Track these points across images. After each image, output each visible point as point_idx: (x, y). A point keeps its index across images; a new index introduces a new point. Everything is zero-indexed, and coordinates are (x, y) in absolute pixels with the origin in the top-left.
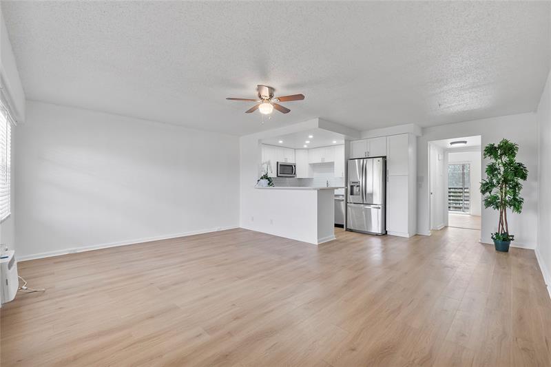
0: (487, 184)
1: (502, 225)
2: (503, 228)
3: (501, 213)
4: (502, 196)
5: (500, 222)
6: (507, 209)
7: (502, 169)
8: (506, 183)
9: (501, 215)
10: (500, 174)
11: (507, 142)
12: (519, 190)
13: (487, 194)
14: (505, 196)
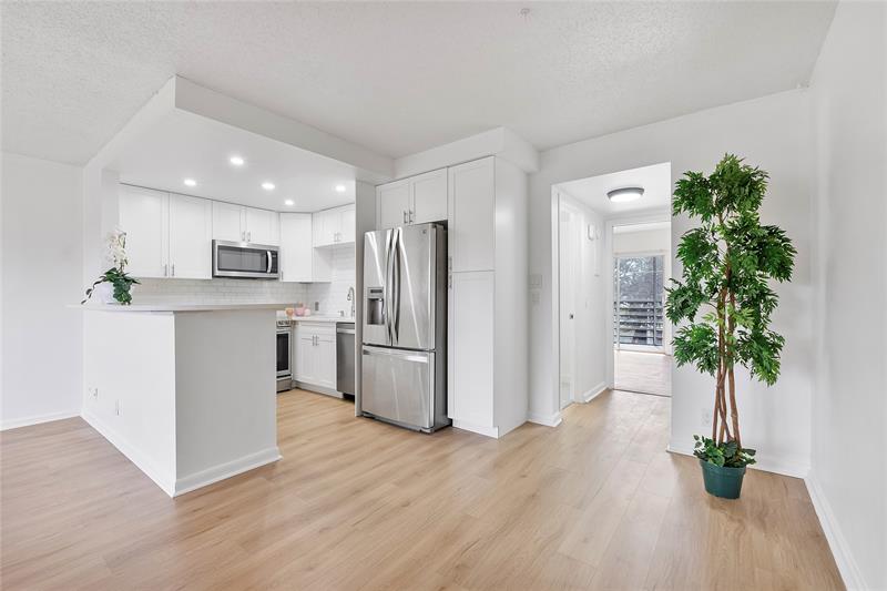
0: (683, 291)
1: (724, 415)
2: (725, 426)
3: (721, 379)
4: (722, 330)
5: (718, 406)
6: (737, 367)
7: (723, 247)
8: (734, 290)
9: (721, 387)
10: (716, 260)
11: (735, 163)
12: (769, 310)
13: (685, 321)
14: (732, 328)
